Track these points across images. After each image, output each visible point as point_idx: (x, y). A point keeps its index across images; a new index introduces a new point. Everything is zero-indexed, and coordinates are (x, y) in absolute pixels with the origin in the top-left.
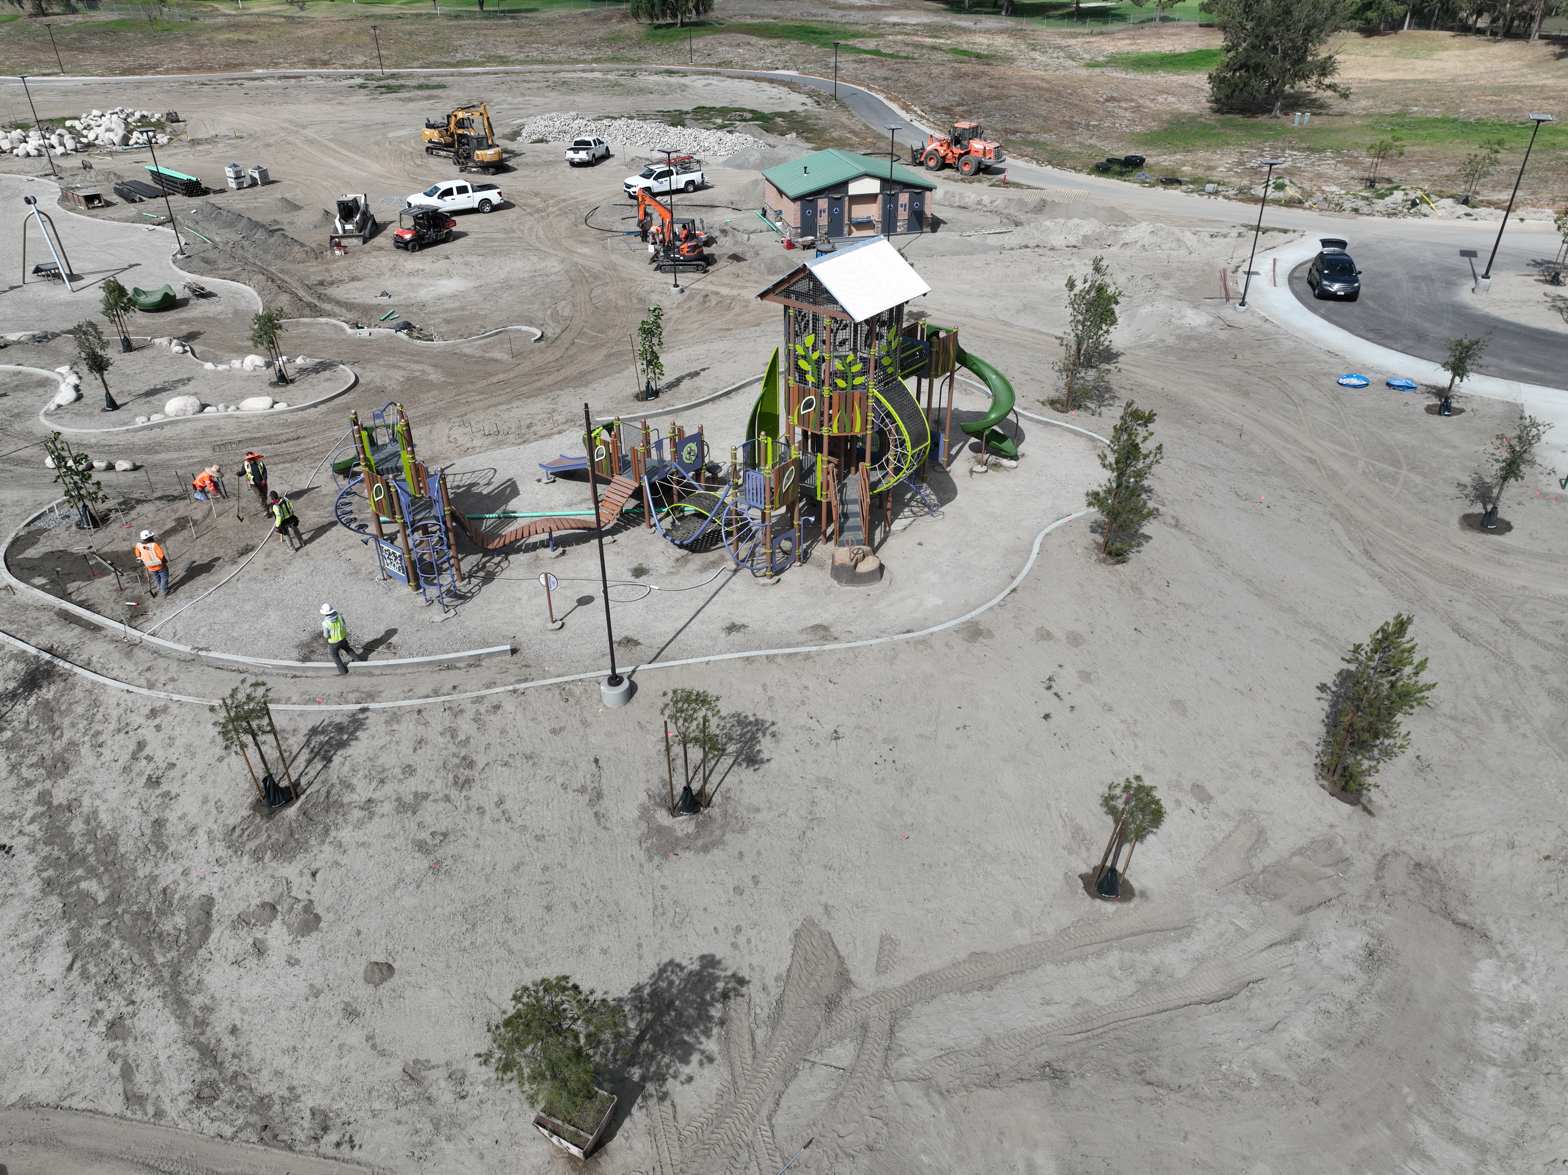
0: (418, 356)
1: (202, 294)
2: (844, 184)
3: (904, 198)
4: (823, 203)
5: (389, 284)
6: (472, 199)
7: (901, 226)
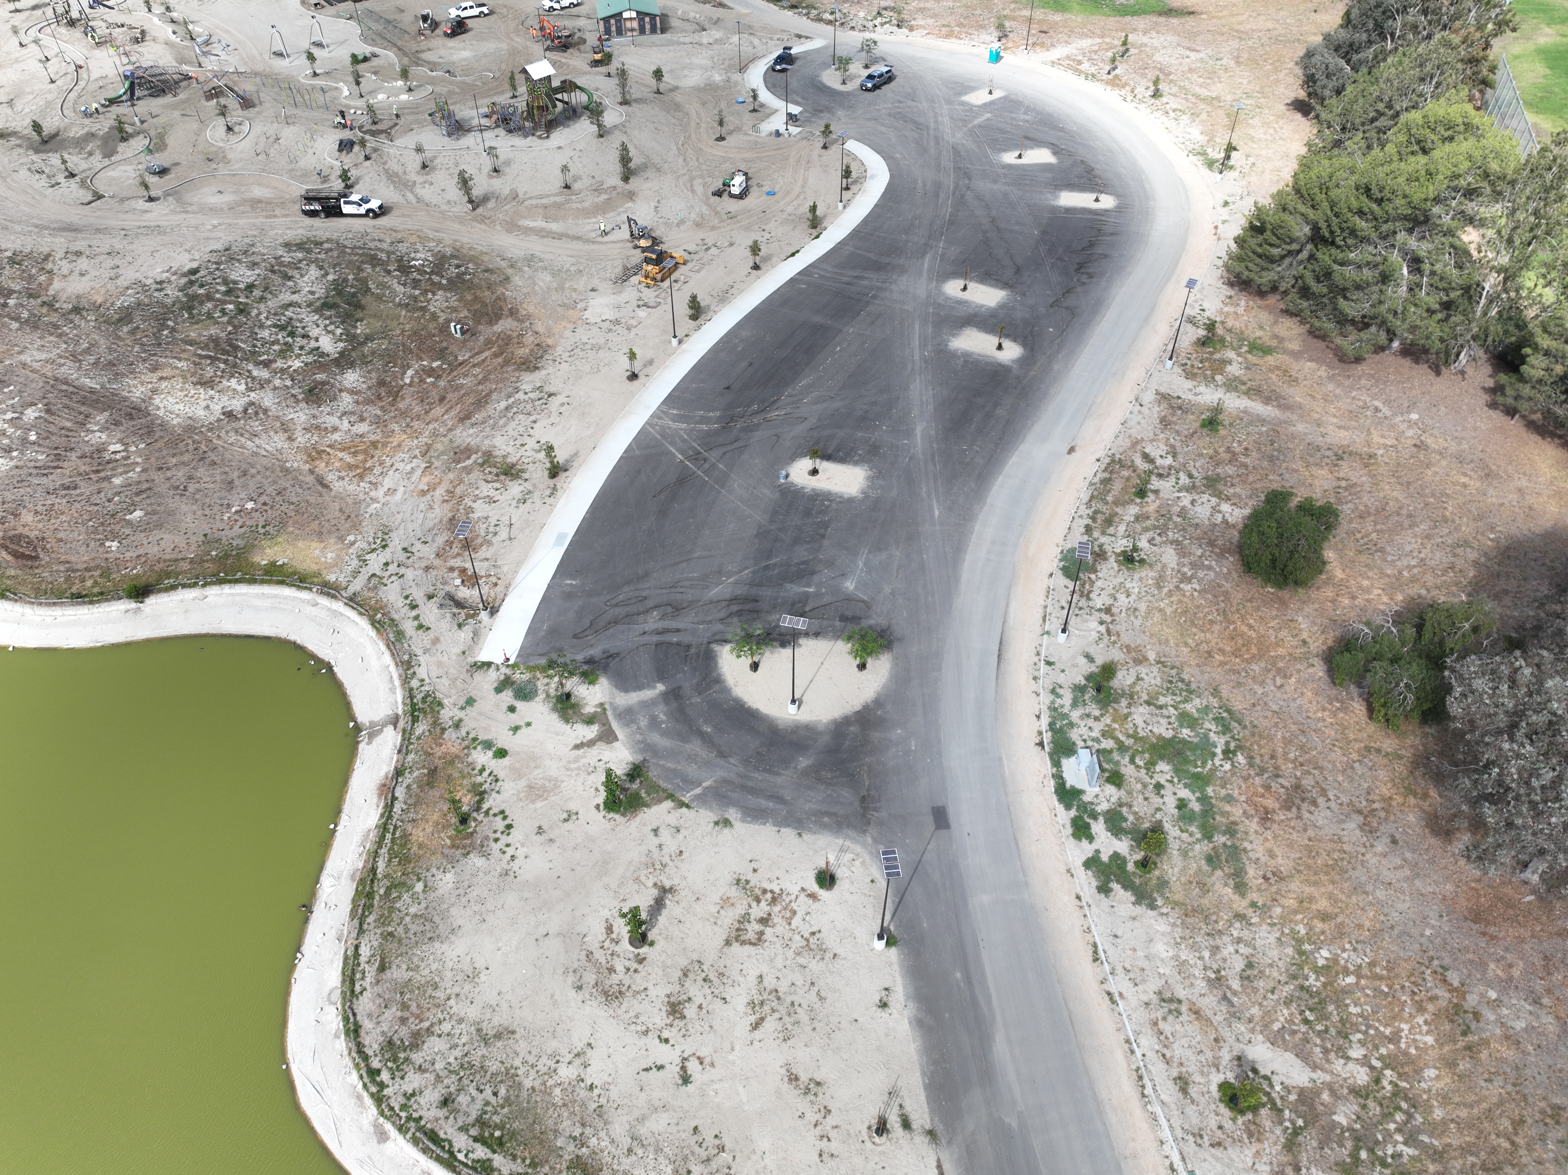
0: (452, 83)
1: (375, 55)
2: (621, 14)
3: (647, 19)
4: (613, 21)
5: (442, 52)
6: (476, 11)
7: (648, 31)
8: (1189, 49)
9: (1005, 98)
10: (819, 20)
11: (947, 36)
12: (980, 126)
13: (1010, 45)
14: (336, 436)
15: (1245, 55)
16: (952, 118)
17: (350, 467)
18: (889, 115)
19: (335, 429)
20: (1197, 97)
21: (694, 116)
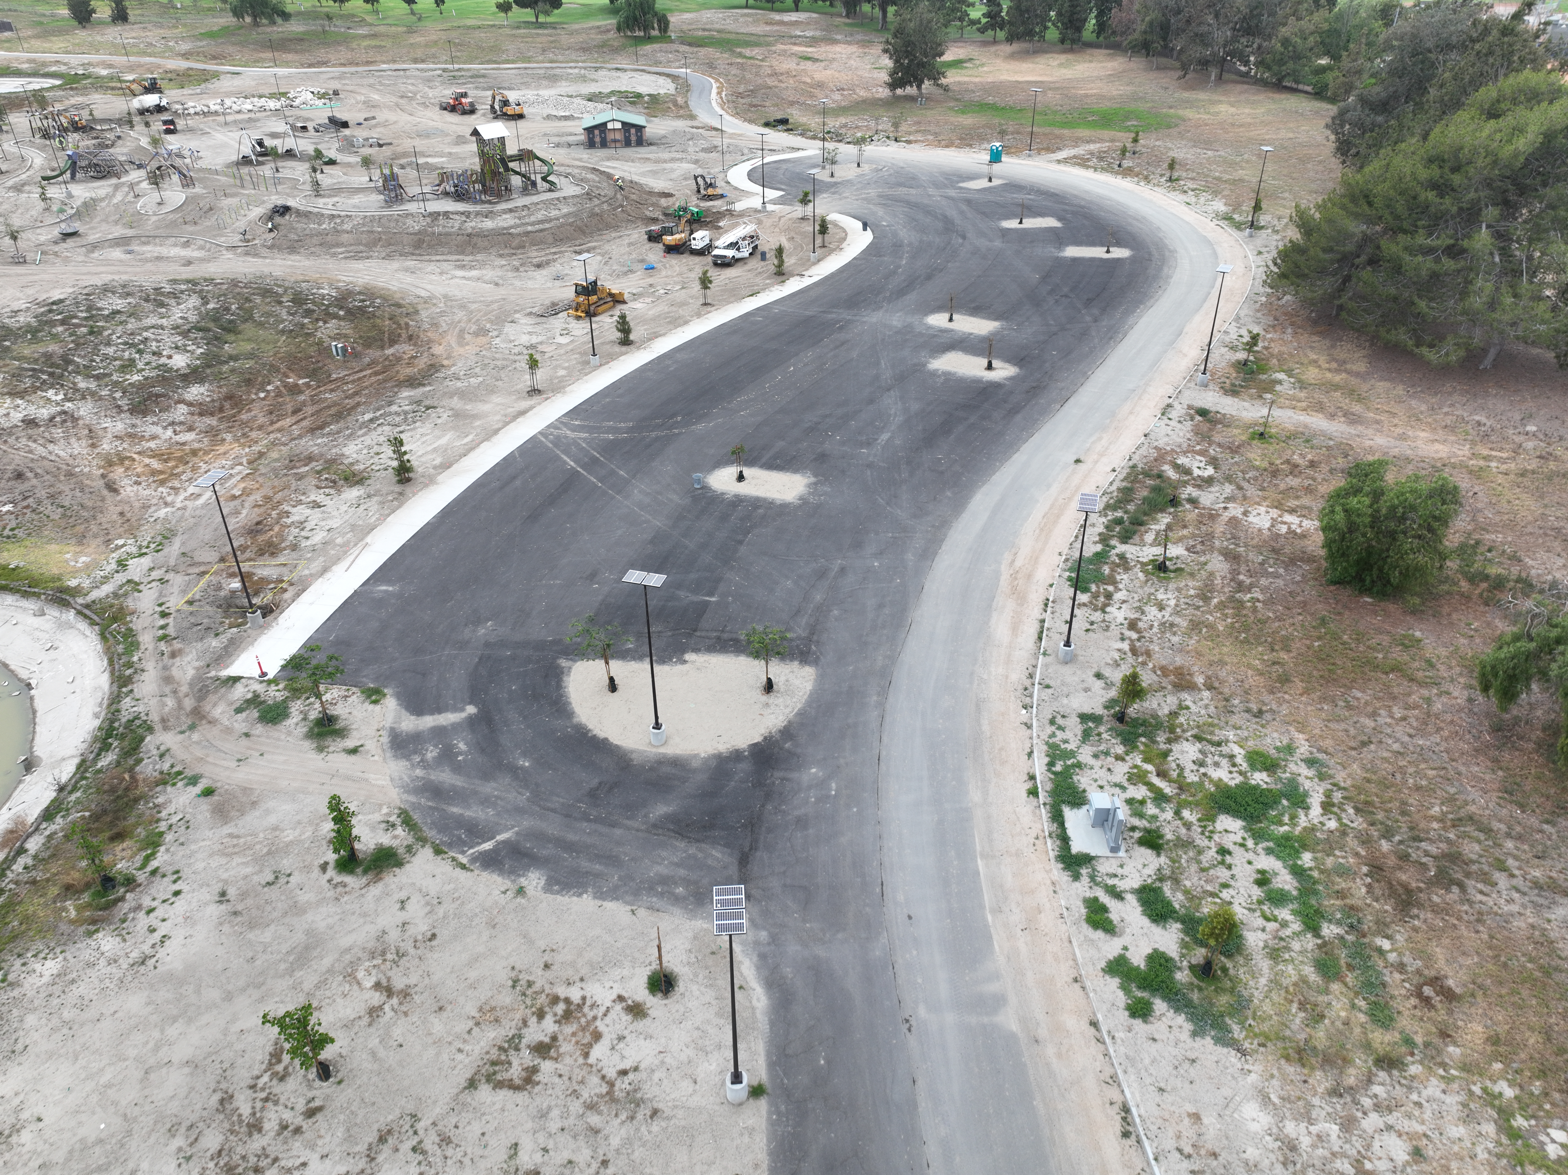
2: (605, 124)
3: (633, 131)
4: (597, 132)
7: (632, 143)
9: (1006, 184)
10: (814, 138)
11: (947, 147)
14: (152, 444)
16: (948, 198)
17: (154, 473)
19: (154, 437)
20: (1218, 179)
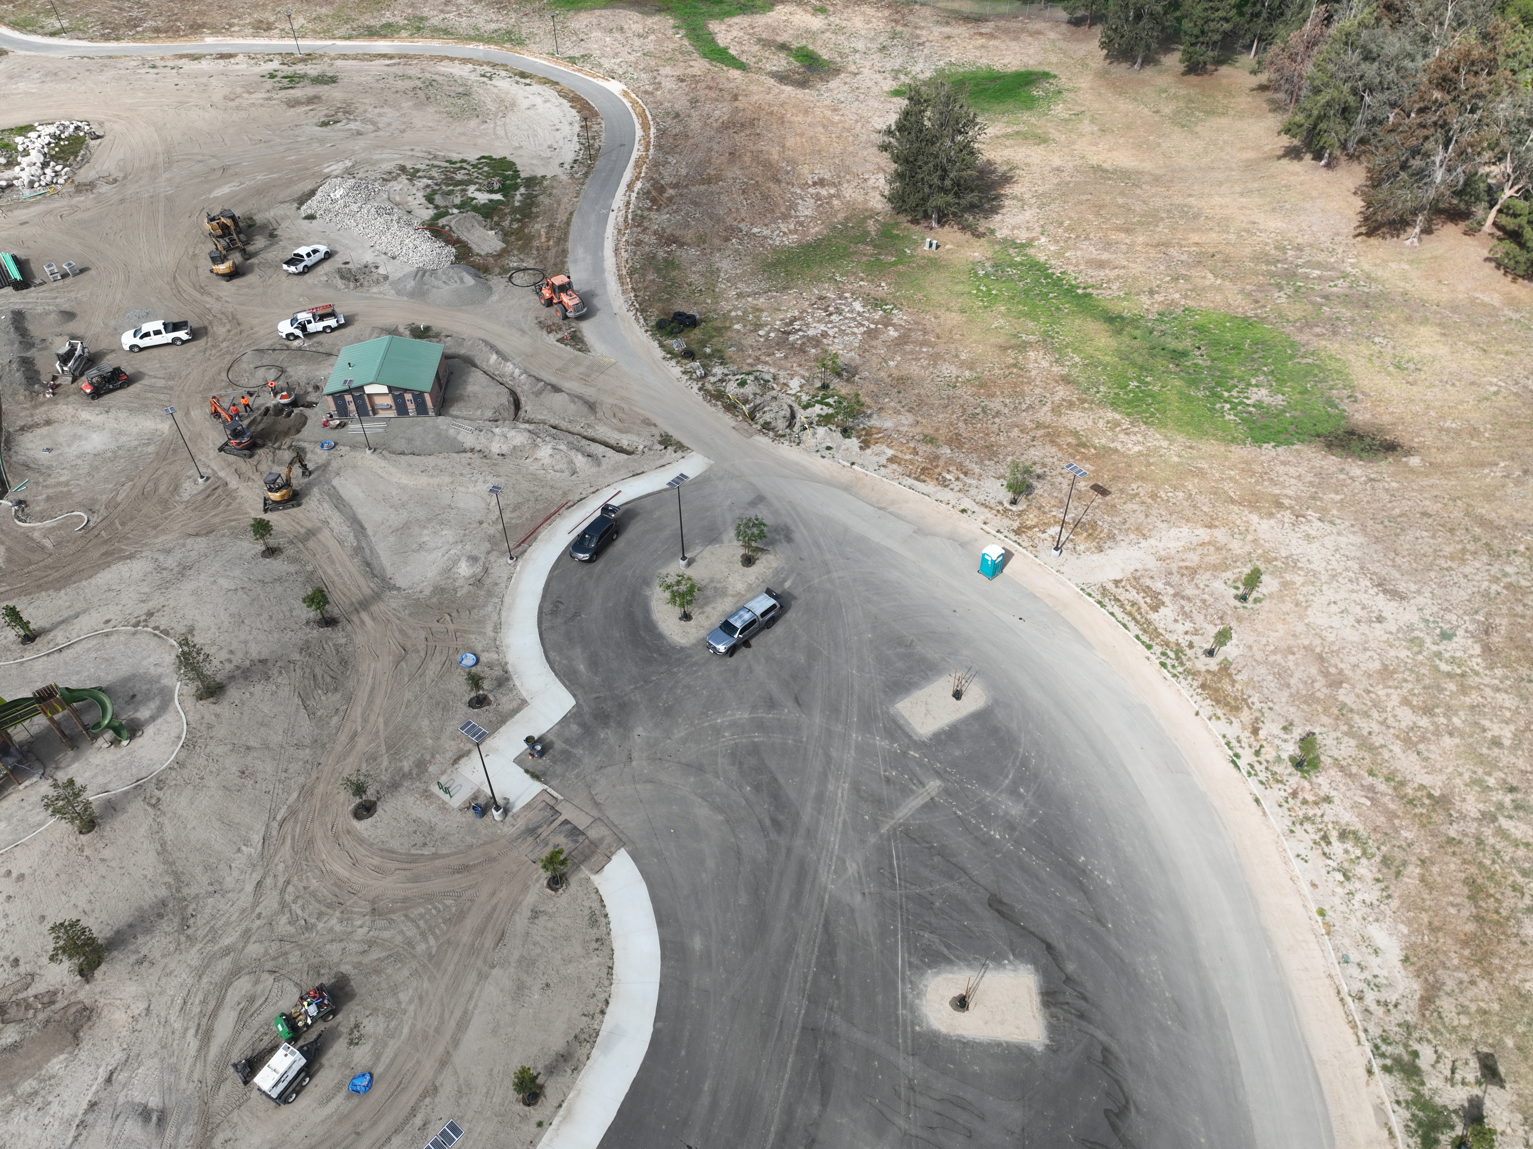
2: (361, 388)
3: (408, 396)
6: (167, 337)
7: (412, 412)
8: (1382, 585)
9: (981, 716)
10: (718, 396)
11: (923, 474)
12: (906, 833)
13: (1031, 519)
15: (1503, 623)
16: (856, 788)
18: (734, 756)
20: (1398, 783)
21: (357, 711)
